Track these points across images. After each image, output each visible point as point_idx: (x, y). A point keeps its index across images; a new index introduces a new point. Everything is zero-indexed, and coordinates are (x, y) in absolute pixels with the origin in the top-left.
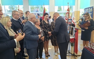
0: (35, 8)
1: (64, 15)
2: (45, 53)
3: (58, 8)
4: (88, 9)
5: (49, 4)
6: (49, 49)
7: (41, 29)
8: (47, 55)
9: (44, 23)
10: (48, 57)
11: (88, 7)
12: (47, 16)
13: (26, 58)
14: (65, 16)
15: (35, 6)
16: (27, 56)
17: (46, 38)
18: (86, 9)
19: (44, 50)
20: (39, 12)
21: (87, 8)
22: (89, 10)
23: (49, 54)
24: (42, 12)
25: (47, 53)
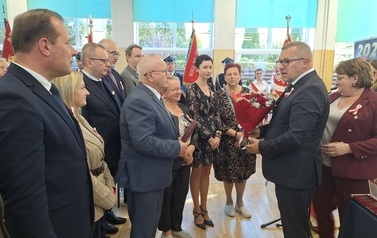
1: (267, 63)
2: (195, 212)
3: (246, 35)
4: (368, 45)
5: (212, 21)
6: (211, 199)
7: (186, 118)
9: (196, 94)
10: (205, 229)
11: (368, 37)
12: (205, 67)
13: (120, 227)
14: (273, 69)
15: (154, 25)
16: (123, 221)
17: (203, 154)
20: (172, 50)
22: (372, 49)
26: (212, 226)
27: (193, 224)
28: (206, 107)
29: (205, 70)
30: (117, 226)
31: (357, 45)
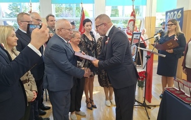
0: (63, 10)
1: (123, 25)
2: (87, 101)
3: (112, 11)
4: (172, 13)
5: (94, 3)
6: (95, 94)
8: (91, 106)
9: (84, 40)
11: (172, 9)
14: (126, 27)
15: (64, 6)
16: (49, 108)
18: (169, 14)
19: (84, 95)
21: (170, 12)
22: (174, 15)
23: (95, 103)
24: (79, 18)
25: (90, 101)
26: (96, 108)
27: (86, 108)
28: (90, 46)
29: (87, 27)
30: (45, 111)
31: (167, 13)
